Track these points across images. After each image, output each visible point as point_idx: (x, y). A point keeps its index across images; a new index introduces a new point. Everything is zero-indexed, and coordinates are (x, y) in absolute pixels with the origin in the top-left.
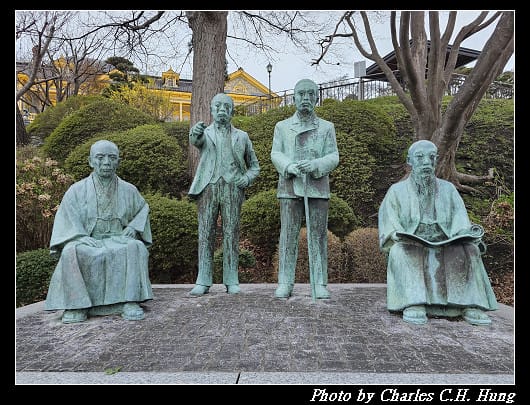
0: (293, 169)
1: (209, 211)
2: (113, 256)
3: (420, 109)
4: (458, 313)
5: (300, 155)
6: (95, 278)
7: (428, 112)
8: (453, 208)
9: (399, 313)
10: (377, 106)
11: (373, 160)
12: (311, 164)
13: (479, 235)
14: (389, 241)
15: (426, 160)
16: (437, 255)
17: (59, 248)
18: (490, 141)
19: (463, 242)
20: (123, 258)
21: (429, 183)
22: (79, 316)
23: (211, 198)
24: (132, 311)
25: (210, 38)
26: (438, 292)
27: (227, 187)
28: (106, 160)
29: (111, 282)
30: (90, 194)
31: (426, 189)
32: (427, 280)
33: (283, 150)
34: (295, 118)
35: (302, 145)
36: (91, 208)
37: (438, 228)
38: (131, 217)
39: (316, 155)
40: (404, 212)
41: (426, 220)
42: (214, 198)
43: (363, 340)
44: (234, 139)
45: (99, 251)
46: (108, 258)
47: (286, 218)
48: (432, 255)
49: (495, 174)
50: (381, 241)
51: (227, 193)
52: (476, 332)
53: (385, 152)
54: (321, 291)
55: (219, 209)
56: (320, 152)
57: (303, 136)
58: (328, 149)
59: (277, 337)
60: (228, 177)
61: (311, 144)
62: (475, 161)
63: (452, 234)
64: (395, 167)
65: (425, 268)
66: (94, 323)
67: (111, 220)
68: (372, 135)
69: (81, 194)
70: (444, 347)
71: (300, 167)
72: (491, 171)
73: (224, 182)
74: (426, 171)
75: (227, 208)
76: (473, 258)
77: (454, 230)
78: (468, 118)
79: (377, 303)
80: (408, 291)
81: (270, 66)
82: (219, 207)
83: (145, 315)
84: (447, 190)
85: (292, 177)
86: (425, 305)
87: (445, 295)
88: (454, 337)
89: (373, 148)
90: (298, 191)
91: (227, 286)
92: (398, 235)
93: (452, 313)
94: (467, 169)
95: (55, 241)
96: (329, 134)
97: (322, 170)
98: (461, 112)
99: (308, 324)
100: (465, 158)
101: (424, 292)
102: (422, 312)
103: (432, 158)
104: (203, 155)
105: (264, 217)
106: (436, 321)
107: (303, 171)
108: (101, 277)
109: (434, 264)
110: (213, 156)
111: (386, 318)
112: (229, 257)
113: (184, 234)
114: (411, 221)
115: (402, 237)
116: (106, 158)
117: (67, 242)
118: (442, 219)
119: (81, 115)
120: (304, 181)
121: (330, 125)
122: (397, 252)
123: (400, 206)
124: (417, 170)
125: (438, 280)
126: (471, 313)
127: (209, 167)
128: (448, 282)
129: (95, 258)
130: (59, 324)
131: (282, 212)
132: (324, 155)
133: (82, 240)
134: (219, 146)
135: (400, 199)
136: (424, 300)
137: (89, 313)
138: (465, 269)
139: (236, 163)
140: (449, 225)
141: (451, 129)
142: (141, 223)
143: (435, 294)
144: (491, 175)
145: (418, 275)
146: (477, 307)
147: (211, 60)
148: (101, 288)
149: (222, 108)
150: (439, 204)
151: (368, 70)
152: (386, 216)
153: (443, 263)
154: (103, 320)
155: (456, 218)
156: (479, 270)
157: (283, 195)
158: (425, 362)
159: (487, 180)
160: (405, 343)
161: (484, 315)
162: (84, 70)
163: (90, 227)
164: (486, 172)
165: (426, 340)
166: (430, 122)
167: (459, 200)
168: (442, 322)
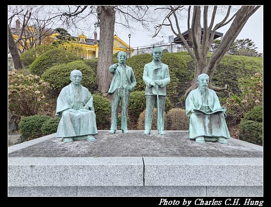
0: (153, 83)
1: (116, 100)
2: (83, 116)
3: (198, 59)
4: (216, 139)
5: (155, 78)
6: (76, 125)
7: (201, 60)
8: (214, 100)
9: (194, 140)
10: (179, 56)
11: (178, 80)
12: (160, 82)
13: (224, 110)
14: (190, 112)
15: (205, 81)
16: (209, 118)
17: (60, 113)
18: (226, 73)
19: (218, 113)
20: (87, 117)
21: (206, 90)
22: (71, 140)
23: (117, 94)
24: (91, 138)
25: (108, 24)
26: (209, 132)
27: (124, 90)
28: (78, 78)
29: (82, 127)
30: (71, 92)
31: (204, 93)
32: (205, 127)
33: (148, 76)
34: (153, 63)
35: (156, 74)
36: (72, 97)
37: (209, 108)
38: (87, 101)
39: (161, 78)
40: (196, 101)
41: (204, 105)
42: (119, 94)
43: (183, 148)
44: (127, 70)
45: (77, 115)
46: (81, 117)
47: (149, 103)
48: (207, 117)
49: (228, 87)
50: (187, 113)
51: (124, 93)
52: (222, 145)
53: (182, 76)
54: (162, 132)
55: (120, 99)
56: (163, 77)
57: (156, 71)
58: (166, 76)
59: (151, 147)
60: (125, 86)
61: (160, 74)
62: (220, 81)
63: (214, 110)
64: (186, 83)
65: (204, 123)
66: (77, 143)
67: (79, 102)
68: (177, 69)
69: (67, 92)
70: (212, 150)
71: (155, 83)
72: (226, 86)
73: (123, 88)
74: (205, 86)
75: (124, 99)
76: (222, 119)
77: (215, 109)
78: (218, 63)
79: (184, 136)
80: (198, 131)
81: (130, 35)
82: (121, 98)
83: (96, 140)
84: (212, 94)
85: (152, 86)
86: (204, 137)
87: (211, 133)
88: (215, 147)
89: (177, 75)
90: (154, 92)
91: (123, 130)
92: (194, 110)
93: (214, 140)
94: (216, 84)
95: (58, 110)
96: (166, 70)
97: (164, 84)
98: (215, 61)
99: (161, 143)
100: (215, 80)
101: (204, 131)
102: (203, 139)
103: (207, 81)
104: (115, 77)
105: (133, 103)
106: (208, 142)
107: (157, 84)
108: (79, 125)
109: (207, 121)
110: (118, 77)
111: (189, 141)
112: (124, 119)
113: (99, 110)
114: (198, 105)
115: (196, 111)
116: (78, 77)
117: (64, 111)
118: (210, 104)
119: (47, 55)
120: (157, 88)
121: (167, 66)
122: (193, 117)
123: (194, 99)
124: (201, 85)
125: (209, 127)
126: (221, 139)
127: (117, 81)
128: (213, 128)
129: (76, 117)
130: (63, 143)
131: (147, 101)
132: (164, 78)
133: (70, 110)
134: (121, 73)
135: (194, 97)
136: (204, 134)
137: (74, 139)
138: (219, 123)
139: (128, 80)
140: (213, 107)
141: (211, 68)
142: (90, 104)
143: (207, 132)
144: (226, 88)
145: (202, 125)
146: (223, 137)
147: (108, 33)
148: (78, 129)
149: (123, 57)
150: (209, 99)
151: (175, 39)
152: (189, 103)
153: (211, 121)
154: (80, 141)
155: (215, 104)
156: (224, 124)
157: (148, 94)
158: (207, 154)
159: (225, 89)
160: (198, 149)
161: (225, 140)
162: (44, 33)
163: (72, 105)
164: (224, 86)
165: (206, 148)
166: (202, 64)
167: (216, 97)
168: (210, 143)
